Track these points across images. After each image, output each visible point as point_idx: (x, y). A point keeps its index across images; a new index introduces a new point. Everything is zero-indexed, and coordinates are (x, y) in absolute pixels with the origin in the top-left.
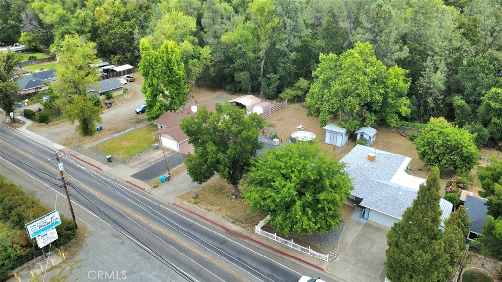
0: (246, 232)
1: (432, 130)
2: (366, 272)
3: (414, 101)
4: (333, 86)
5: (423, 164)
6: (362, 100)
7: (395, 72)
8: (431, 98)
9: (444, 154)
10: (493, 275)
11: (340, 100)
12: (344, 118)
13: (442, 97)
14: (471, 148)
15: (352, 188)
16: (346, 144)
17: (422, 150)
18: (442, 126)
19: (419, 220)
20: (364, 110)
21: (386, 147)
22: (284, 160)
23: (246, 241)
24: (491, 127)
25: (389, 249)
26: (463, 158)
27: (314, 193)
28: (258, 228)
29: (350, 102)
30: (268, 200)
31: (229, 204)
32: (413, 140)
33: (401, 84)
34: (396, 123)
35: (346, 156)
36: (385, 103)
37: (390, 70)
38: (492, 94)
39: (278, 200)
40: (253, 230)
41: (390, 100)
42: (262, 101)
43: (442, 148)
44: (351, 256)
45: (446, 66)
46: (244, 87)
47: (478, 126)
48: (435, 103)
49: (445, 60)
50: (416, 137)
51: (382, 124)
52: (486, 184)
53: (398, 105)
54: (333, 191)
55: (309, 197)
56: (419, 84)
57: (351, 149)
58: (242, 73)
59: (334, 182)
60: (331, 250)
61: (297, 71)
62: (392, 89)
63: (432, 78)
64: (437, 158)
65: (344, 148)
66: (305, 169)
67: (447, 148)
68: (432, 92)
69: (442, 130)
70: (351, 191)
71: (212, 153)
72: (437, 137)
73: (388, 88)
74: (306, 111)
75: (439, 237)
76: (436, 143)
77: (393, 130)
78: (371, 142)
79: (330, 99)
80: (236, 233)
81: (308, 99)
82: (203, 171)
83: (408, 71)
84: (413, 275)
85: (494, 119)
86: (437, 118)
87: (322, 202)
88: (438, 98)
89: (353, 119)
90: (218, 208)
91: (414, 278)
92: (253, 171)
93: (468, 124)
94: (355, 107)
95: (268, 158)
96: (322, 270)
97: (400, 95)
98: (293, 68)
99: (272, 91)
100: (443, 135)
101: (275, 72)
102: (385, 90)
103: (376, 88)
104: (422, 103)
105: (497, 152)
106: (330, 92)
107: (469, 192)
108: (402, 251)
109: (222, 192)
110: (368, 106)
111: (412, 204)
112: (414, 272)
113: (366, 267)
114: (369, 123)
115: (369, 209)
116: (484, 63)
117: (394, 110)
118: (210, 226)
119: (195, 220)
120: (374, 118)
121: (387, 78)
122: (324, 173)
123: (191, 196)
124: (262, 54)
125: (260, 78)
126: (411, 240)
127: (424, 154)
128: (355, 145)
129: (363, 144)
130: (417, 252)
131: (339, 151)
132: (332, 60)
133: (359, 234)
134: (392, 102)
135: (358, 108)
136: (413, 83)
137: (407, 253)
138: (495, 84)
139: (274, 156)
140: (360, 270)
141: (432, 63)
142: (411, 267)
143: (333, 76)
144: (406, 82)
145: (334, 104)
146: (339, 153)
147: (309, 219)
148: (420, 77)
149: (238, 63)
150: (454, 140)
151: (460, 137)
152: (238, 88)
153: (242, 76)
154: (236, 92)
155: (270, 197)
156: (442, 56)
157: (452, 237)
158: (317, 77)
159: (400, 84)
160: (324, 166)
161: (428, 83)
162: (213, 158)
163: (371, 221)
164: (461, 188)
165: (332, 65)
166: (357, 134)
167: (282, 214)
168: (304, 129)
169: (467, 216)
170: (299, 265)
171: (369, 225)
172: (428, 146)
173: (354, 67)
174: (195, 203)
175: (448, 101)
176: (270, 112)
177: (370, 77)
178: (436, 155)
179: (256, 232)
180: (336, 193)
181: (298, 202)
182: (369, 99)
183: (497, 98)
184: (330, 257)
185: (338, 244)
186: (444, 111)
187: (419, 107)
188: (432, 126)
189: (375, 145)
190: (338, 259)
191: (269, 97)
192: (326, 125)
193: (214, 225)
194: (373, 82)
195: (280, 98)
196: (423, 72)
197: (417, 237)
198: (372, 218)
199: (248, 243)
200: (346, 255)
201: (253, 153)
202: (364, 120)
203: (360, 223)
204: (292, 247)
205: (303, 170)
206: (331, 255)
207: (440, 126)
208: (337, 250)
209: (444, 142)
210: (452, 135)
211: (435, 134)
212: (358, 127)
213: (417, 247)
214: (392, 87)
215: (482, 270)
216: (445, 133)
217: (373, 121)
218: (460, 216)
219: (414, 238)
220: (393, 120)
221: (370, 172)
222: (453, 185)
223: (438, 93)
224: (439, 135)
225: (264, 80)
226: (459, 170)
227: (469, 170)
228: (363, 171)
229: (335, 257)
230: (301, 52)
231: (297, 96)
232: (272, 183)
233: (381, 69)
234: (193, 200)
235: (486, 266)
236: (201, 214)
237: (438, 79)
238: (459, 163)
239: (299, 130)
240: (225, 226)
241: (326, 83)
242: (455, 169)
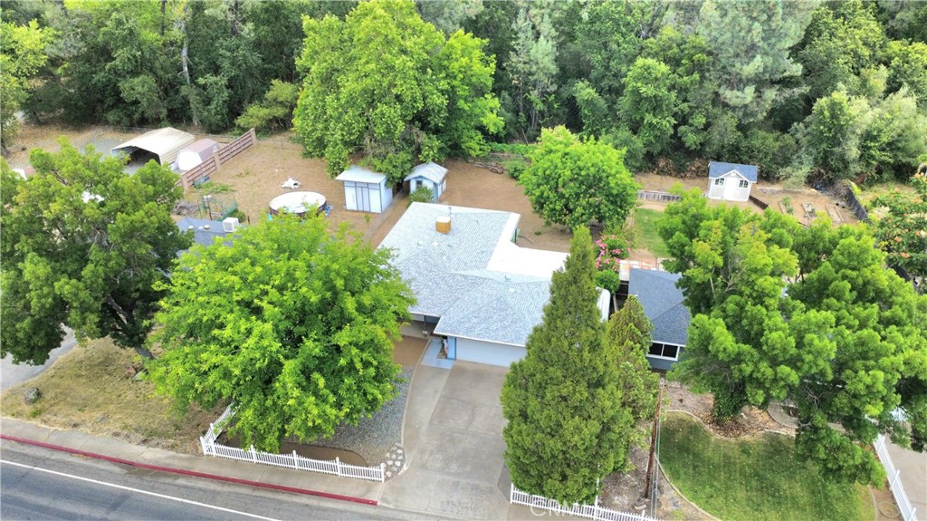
0: (180, 459)
1: (550, 152)
2: (469, 481)
3: (506, 102)
4: (344, 86)
5: (543, 222)
6: (407, 108)
7: (462, 44)
8: (536, 92)
9: (578, 195)
10: (702, 418)
11: (361, 115)
12: (378, 151)
13: (554, 88)
14: (623, 176)
15: (411, 302)
16: (391, 205)
17: (537, 194)
18: (565, 141)
19: (564, 352)
20: (416, 130)
21: (470, 200)
22: (238, 268)
23: (182, 481)
24: (644, 131)
25: (511, 427)
26: (611, 199)
27: (327, 333)
28: (208, 444)
29: (383, 115)
30: (213, 376)
31: (130, 395)
32: (516, 178)
33: (478, 67)
34: (480, 150)
35: (393, 231)
36: (453, 110)
37: (452, 41)
38: (639, 70)
39: (237, 372)
40: (197, 448)
41: (461, 103)
42: (196, 140)
43: (572, 184)
44: (432, 453)
45: (554, 26)
46: (150, 113)
47: (625, 133)
48: (543, 101)
49: (550, 15)
50: (520, 171)
51: (453, 154)
52: (676, 245)
53: (477, 111)
54: (369, 321)
55: (311, 346)
56: (510, 66)
57: (401, 215)
58: (136, 80)
59: (367, 300)
60: (388, 451)
61: (266, 66)
62: (462, 80)
63: (532, 52)
64: (566, 206)
65: (387, 215)
66: (294, 281)
67: (582, 183)
68: (536, 80)
69: (567, 150)
70: (410, 307)
71: (39, 284)
72: (560, 165)
73: (455, 78)
74: (298, 150)
75: (607, 380)
76: (560, 176)
77: (477, 164)
78: (440, 193)
79: (341, 114)
80: (153, 468)
81: (296, 122)
82: (20, 335)
83: (486, 41)
84: (568, 472)
85: (649, 118)
86: (553, 128)
87: (345, 351)
88: (548, 90)
89: (396, 150)
90: (98, 415)
91: (569, 478)
92: (164, 311)
93: (607, 132)
94: (394, 126)
95: (197, 270)
96: (374, 503)
97: (479, 92)
98: (255, 59)
99: (216, 114)
100: (571, 158)
101: (216, 70)
102: (449, 84)
103: (432, 81)
104: (521, 104)
105: (658, 177)
106: (338, 99)
107: (632, 262)
108: (538, 428)
109: (111, 368)
110: (421, 119)
111: (543, 318)
112: (568, 465)
113: (468, 468)
114: (428, 155)
115: (456, 338)
116: (617, 13)
117: (472, 123)
118: (80, 466)
119: (36, 461)
120: (437, 143)
121: (448, 57)
122: (340, 283)
123: (21, 398)
124: (177, 33)
125: (183, 87)
126: (553, 400)
127: (542, 201)
128: (409, 205)
129: (424, 201)
130: (570, 425)
131: (378, 222)
132: (330, 29)
133: (442, 396)
134: (467, 108)
135: (401, 126)
136: (499, 66)
137: (549, 430)
138: (640, 54)
139: (212, 264)
140: (456, 479)
141: (528, 22)
142: (561, 457)
143: (340, 64)
144: (487, 63)
145: (351, 124)
146: (379, 227)
147: (321, 399)
148: (511, 52)
149: (121, 55)
150: (593, 166)
151: (601, 157)
152: (136, 116)
153: (139, 87)
154: (132, 125)
155: (215, 367)
156: (543, 8)
157: (629, 369)
158: (307, 70)
159: (474, 68)
160: (335, 266)
161: (525, 63)
162: (45, 296)
163: (461, 361)
164: (617, 256)
165: (334, 40)
166: (409, 182)
167: (255, 403)
168: (299, 187)
169: (643, 314)
170: (319, 509)
171: (459, 371)
172: (547, 183)
173: (380, 39)
174: (35, 415)
175: (565, 95)
176: (217, 159)
177: (415, 57)
178: (564, 200)
179: (205, 453)
180: (375, 322)
181: (289, 366)
182: (420, 105)
183: (647, 76)
184: (387, 469)
185: (402, 431)
186: (561, 114)
187: (516, 112)
188: (548, 144)
189: (448, 198)
190: (405, 468)
191: (215, 129)
192: (342, 170)
193: (90, 463)
194: (423, 70)
195: (239, 126)
196: (514, 42)
197: (564, 392)
198: (465, 355)
199: (186, 487)
200: (422, 452)
201: (165, 263)
202: (419, 150)
203: (440, 371)
204: (296, 467)
205: (290, 285)
206: (390, 463)
207: (561, 143)
208: (401, 445)
209: (575, 172)
210: (586, 155)
211: (556, 158)
212: (408, 166)
213: (567, 414)
214: (461, 76)
215: (682, 412)
216: (573, 153)
217: (435, 151)
218: (630, 317)
219: (557, 394)
220: (473, 144)
221: (444, 258)
222: (603, 253)
223: (546, 81)
224: (564, 160)
225: (195, 92)
226: (609, 223)
227: (624, 219)
228: (430, 257)
229: (398, 464)
230: (268, 22)
231: (276, 119)
232: (216, 332)
233: (435, 41)
234: (28, 409)
235: (687, 402)
236: (52, 441)
237: (540, 54)
238: (606, 209)
239: (290, 190)
240: (123, 457)
241: (329, 81)
242: (600, 222)
